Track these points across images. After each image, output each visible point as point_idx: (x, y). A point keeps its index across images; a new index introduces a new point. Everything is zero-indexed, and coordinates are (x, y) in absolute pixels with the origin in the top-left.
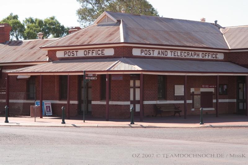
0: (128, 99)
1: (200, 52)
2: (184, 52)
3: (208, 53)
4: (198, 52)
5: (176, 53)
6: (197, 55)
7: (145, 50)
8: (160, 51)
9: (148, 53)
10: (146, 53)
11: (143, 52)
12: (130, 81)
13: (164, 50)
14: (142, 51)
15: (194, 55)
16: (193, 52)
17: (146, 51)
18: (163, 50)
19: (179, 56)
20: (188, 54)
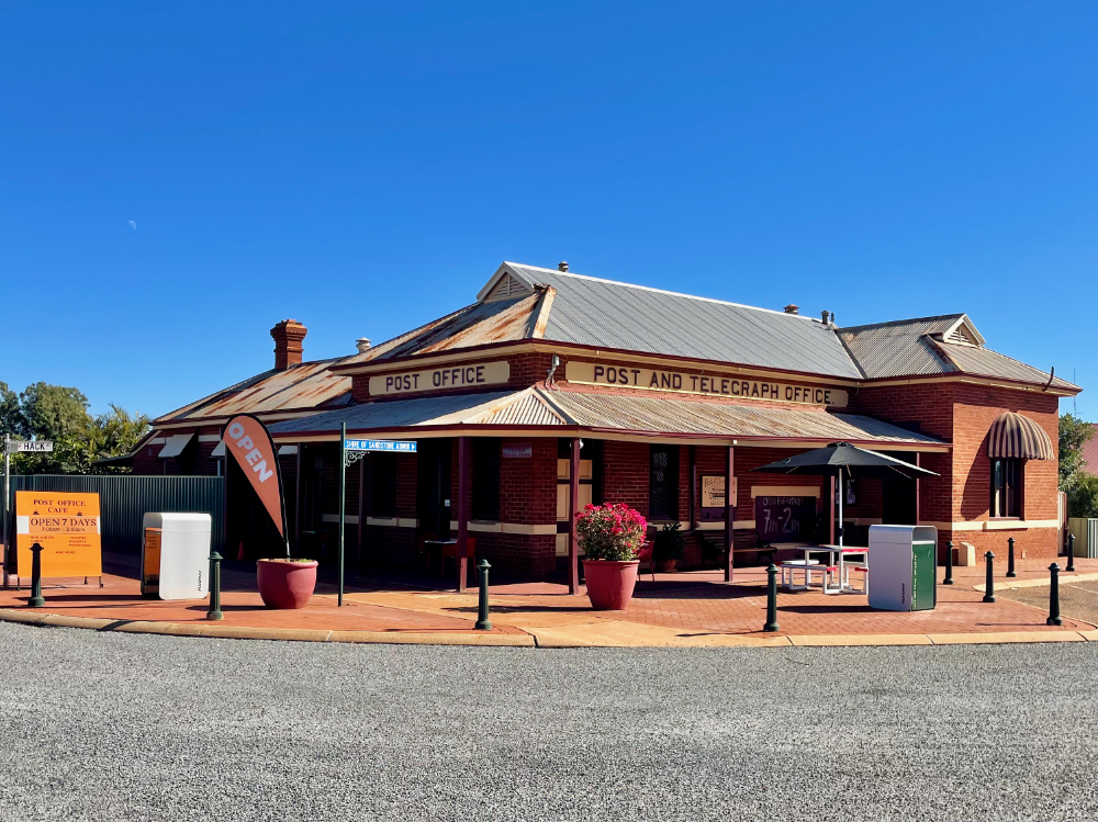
0: (549, 518)
1: (779, 385)
2: (731, 380)
3: (803, 388)
4: (774, 385)
5: (708, 383)
6: (773, 392)
7: (609, 370)
8: (659, 374)
9: (618, 377)
10: (611, 378)
11: (602, 374)
12: (556, 461)
13: (672, 373)
14: (599, 371)
15: (763, 391)
16: (759, 384)
17: (611, 372)
18: (666, 373)
19: (717, 392)
20: (745, 386)
